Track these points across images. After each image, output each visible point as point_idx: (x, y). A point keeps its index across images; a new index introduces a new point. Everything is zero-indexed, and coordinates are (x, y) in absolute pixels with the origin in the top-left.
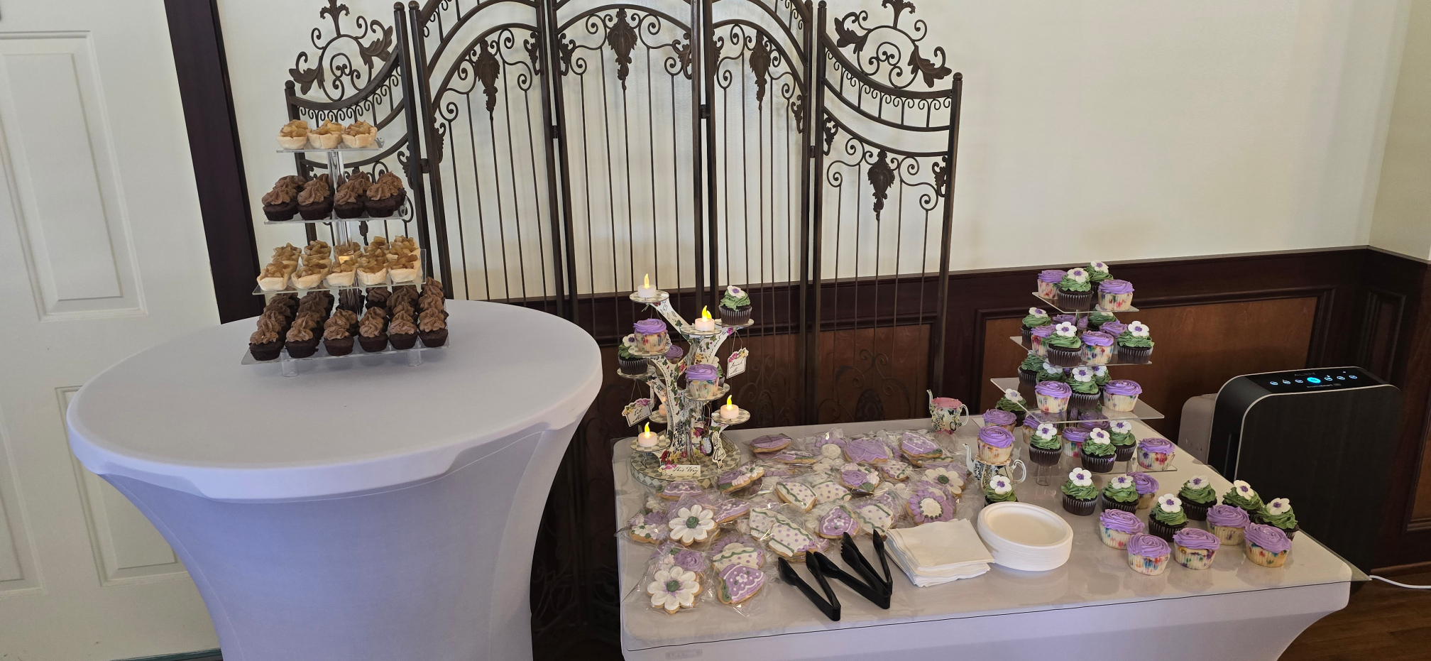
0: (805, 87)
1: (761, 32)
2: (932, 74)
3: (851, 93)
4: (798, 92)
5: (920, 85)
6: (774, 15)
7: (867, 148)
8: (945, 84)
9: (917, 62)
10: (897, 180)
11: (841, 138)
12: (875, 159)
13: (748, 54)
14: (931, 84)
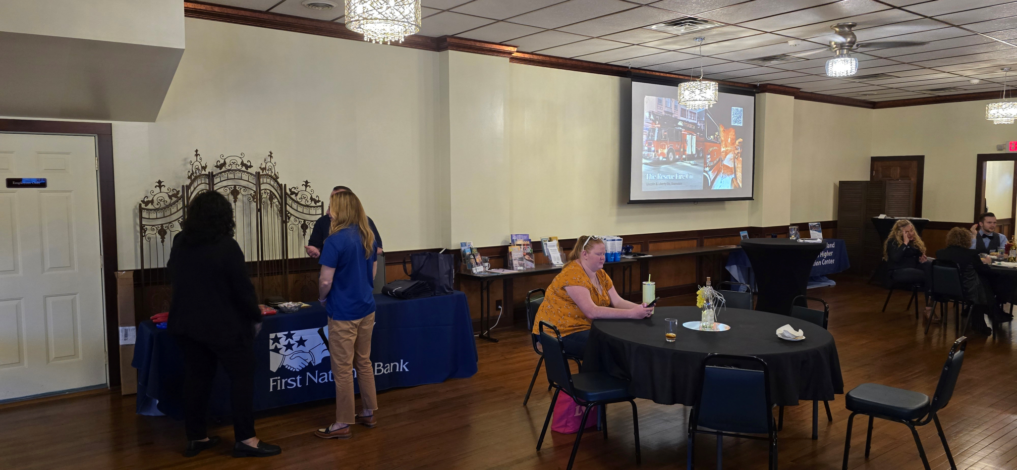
0: (281, 204)
1: (271, 191)
2: (316, 202)
3: (295, 206)
4: (280, 206)
5: (313, 204)
6: (273, 187)
7: (300, 220)
8: (320, 204)
9: (312, 199)
10: (309, 228)
11: (292, 218)
12: (303, 223)
13: (268, 197)
14: (316, 204)
